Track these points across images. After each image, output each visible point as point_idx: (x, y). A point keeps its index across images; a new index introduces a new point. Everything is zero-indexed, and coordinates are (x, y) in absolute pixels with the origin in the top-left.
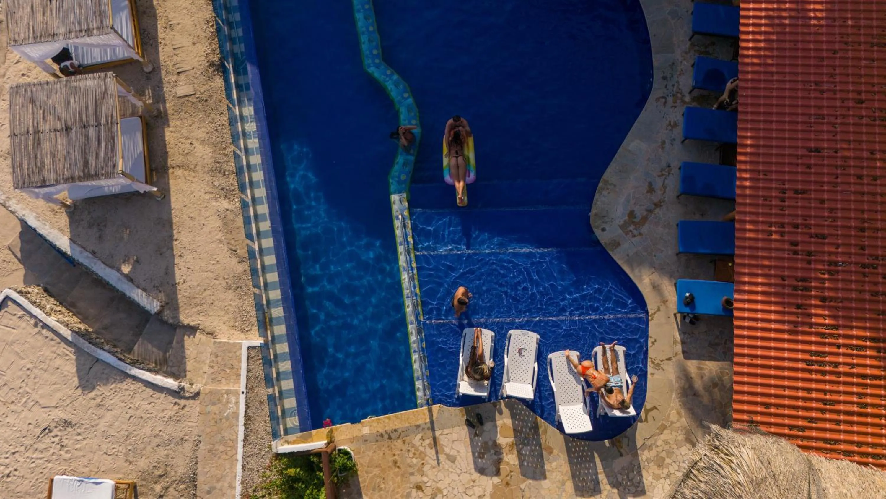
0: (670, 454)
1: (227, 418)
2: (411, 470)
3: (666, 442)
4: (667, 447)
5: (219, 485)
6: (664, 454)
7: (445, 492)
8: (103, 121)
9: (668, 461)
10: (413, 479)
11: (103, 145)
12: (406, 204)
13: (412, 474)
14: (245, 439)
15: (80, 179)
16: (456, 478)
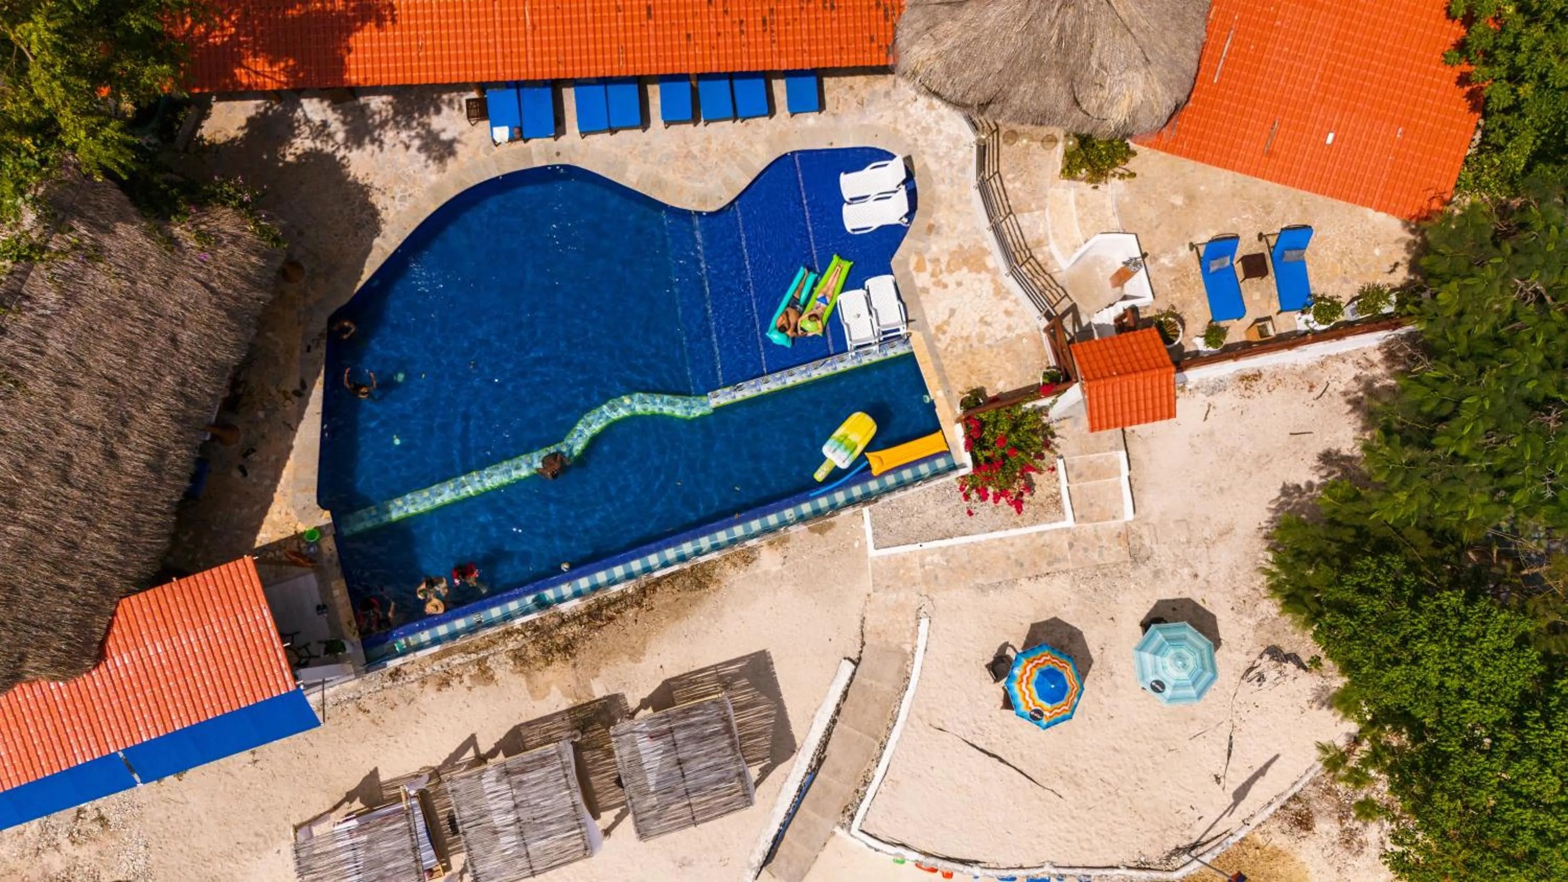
0: (917, 123)
1: (948, 561)
2: (968, 348)
3: (908, 126)
4: (912, 125)
5: (1013, 557)
6: (919, 128)
7: (982, 314)
8: (665, 727)
9: (924, 124)
10: (975, 344)
11: (692, 720)
12: (719, 391)
13: (971, 346)
14: (964, 534)
15: (732, 737)
16: (968, 306)
